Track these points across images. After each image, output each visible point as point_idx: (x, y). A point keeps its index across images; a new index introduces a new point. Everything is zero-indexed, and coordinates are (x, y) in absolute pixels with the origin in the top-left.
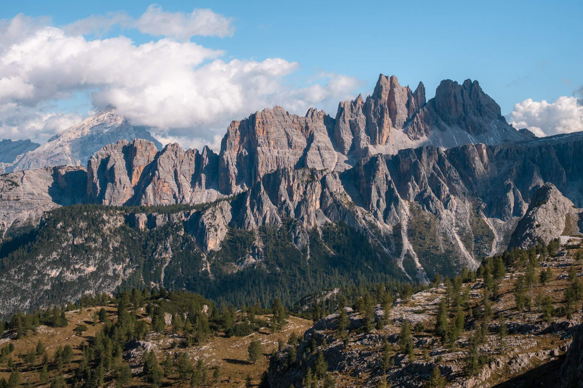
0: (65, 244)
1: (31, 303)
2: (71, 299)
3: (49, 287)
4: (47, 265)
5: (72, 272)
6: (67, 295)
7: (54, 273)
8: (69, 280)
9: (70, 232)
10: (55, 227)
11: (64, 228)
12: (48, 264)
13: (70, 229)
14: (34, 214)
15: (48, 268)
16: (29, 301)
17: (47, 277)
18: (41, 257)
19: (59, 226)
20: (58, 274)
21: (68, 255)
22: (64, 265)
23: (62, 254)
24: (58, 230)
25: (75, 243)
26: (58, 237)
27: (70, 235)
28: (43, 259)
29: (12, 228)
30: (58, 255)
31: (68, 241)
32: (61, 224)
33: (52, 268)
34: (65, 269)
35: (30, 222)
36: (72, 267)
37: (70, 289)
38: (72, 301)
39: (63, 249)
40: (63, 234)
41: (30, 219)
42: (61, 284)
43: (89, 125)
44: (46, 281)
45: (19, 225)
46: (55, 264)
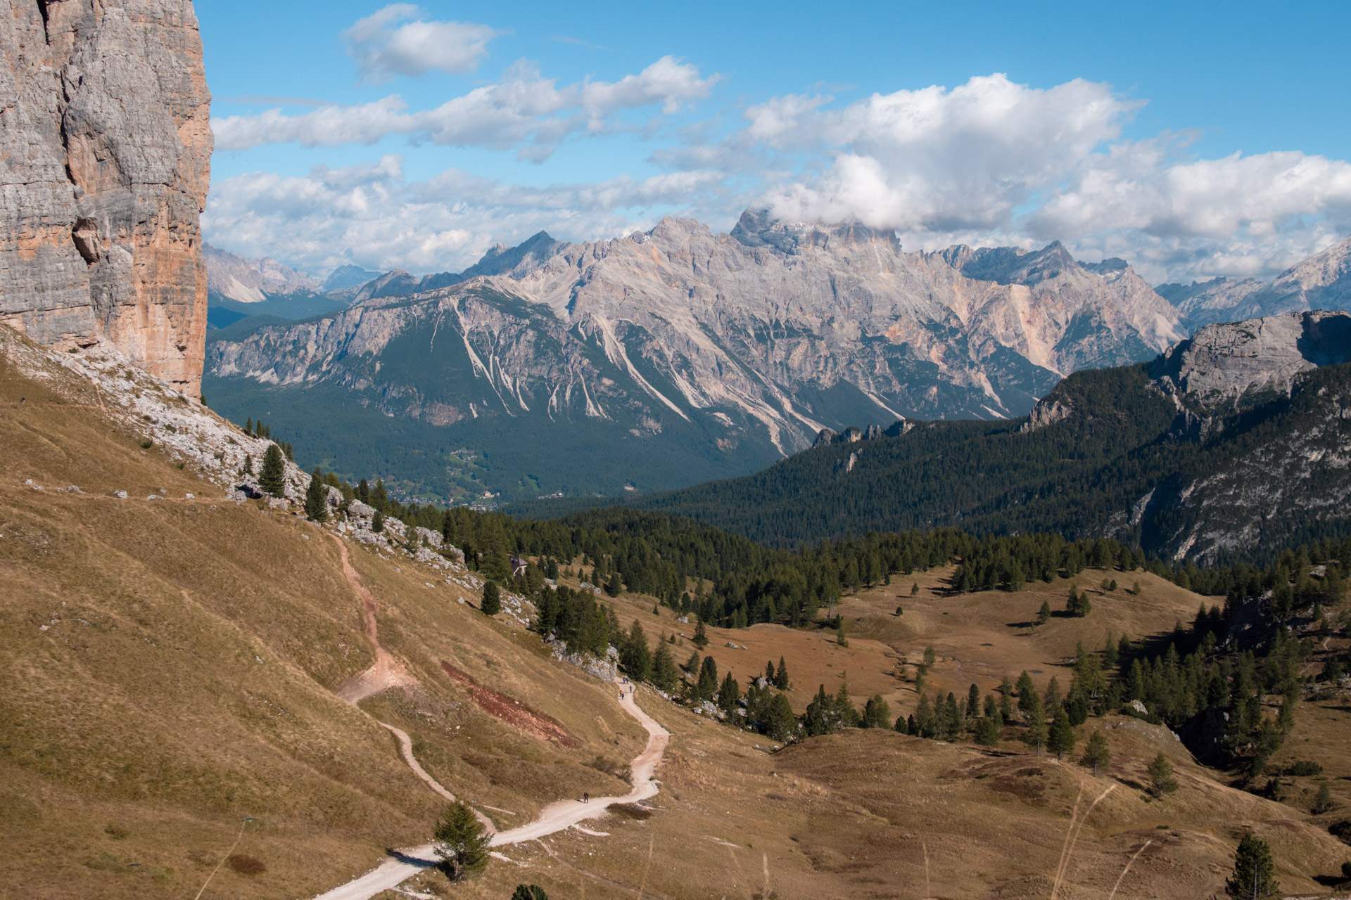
0: (1330, 417)
1: (1283, 494)
2: (1338, 492)
3: (1307, 475)
4: (1305, 445)
5: (1340, 457)
6: (1333, 487)
7: (1315, 456)
8: (1335, 466)
9: (1337, 402)
10: (1315, 393)
11: (1328, 396)
12: (1307, 443)
13: (1336, 398)
14: (1276, 377)
15: (1307, 449)
16: (1280, 491)
17: (1304, 462)
18: (1296, 433)
19: (1321, 392)
20: (1320, 457)
21: (1334, 433)
22: (1328, 446)
23: (1326, 431)
24: (1319, 397)
25: (1344, 416)
26: (1319, 407)
27: (1336, 405)
28: (1298, 438)
29: (1247, 393)
30: (1320, 432)
31: (1334, 413)
32: (1323, 389)
33: (1312, 450)
34: (1330, 451)
35: (1271, 387)
36: (1340, 449)
37: (1337, 479)
38: (1339, 495)
39: (1328, 424)
40: (1327, 404)
41: (1271, 382)
42: (1325, 471)
43: (1335, 254)
44: (1303, 466)
45: (1256, 390)
46: (1315, 444)
